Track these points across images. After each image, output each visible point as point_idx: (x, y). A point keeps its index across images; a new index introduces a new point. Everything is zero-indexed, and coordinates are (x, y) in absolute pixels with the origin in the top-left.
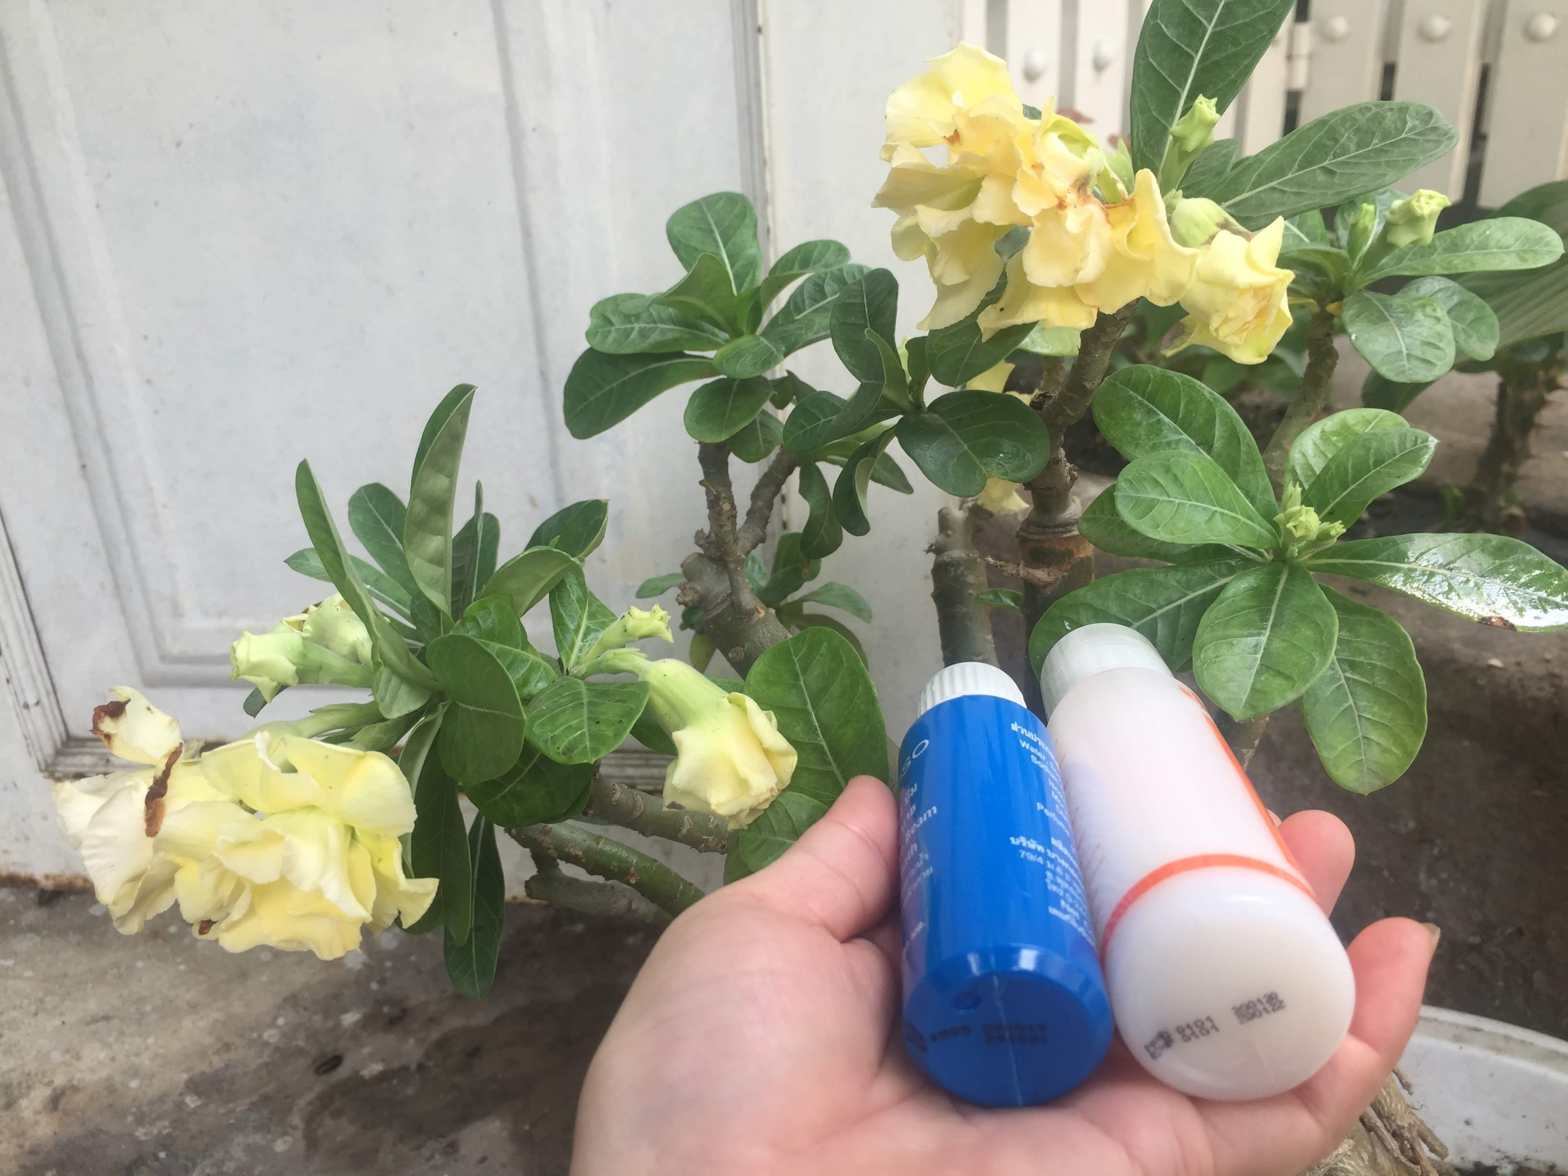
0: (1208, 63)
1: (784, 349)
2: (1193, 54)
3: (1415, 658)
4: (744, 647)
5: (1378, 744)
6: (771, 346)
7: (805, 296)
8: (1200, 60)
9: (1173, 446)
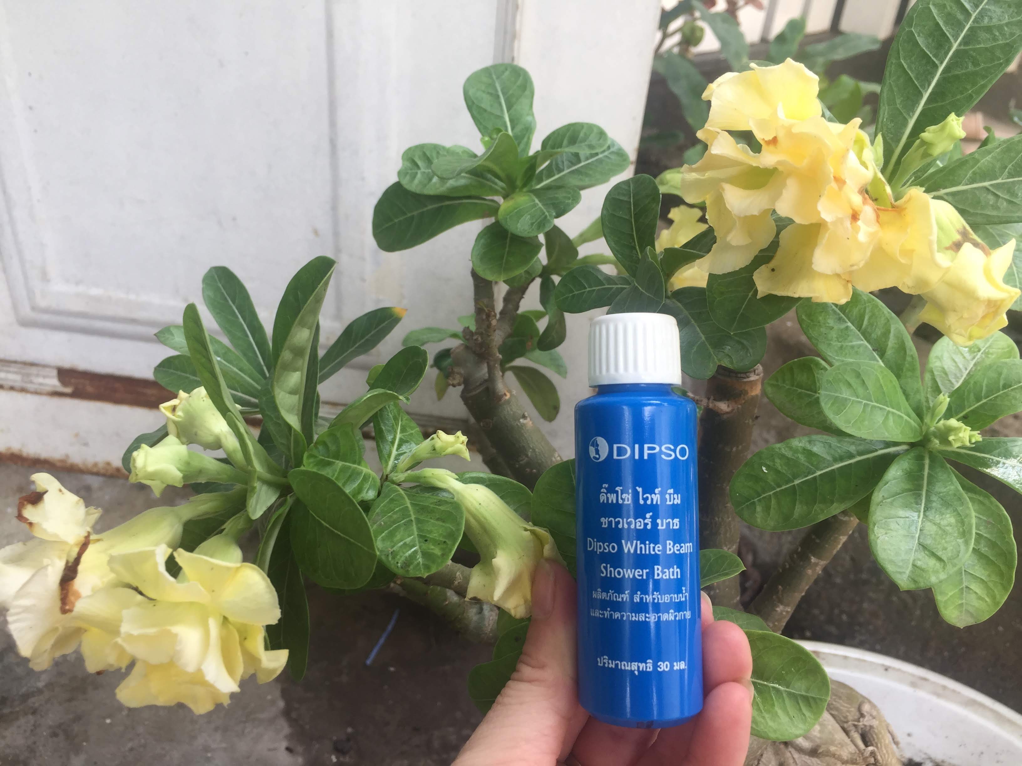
0: (950, 75)
1: (554, 214)
2: (939, 65)
3: (1012, 536)
4: (493, 420)
5: (976, 593)
6: (545, 210)
7: (565, 158)
8: (943, 70)
9: (856, 349)
